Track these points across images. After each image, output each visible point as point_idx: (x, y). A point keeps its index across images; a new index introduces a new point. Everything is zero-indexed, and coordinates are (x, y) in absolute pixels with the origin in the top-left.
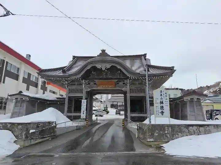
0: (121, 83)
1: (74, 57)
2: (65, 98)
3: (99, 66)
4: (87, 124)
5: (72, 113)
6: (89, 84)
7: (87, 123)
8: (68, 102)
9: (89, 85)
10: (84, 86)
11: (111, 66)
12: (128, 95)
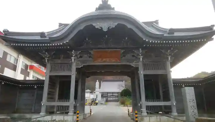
0: (129, 56)
1: (60, 25)
2: (44, 80)
3: (97, 25)
4: (78, 119)
5: (54, 101)
6: (81, 57)
7: (78, 117)
8: (49, 84)
9: (81, 59)
10: (73, 59)
11: (116, 24)
12: (142, 73)
